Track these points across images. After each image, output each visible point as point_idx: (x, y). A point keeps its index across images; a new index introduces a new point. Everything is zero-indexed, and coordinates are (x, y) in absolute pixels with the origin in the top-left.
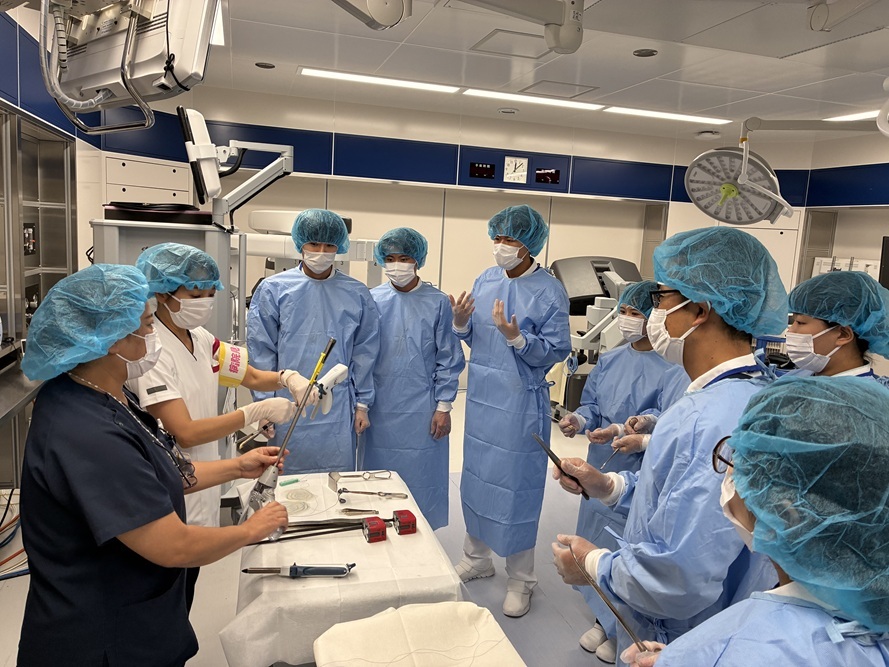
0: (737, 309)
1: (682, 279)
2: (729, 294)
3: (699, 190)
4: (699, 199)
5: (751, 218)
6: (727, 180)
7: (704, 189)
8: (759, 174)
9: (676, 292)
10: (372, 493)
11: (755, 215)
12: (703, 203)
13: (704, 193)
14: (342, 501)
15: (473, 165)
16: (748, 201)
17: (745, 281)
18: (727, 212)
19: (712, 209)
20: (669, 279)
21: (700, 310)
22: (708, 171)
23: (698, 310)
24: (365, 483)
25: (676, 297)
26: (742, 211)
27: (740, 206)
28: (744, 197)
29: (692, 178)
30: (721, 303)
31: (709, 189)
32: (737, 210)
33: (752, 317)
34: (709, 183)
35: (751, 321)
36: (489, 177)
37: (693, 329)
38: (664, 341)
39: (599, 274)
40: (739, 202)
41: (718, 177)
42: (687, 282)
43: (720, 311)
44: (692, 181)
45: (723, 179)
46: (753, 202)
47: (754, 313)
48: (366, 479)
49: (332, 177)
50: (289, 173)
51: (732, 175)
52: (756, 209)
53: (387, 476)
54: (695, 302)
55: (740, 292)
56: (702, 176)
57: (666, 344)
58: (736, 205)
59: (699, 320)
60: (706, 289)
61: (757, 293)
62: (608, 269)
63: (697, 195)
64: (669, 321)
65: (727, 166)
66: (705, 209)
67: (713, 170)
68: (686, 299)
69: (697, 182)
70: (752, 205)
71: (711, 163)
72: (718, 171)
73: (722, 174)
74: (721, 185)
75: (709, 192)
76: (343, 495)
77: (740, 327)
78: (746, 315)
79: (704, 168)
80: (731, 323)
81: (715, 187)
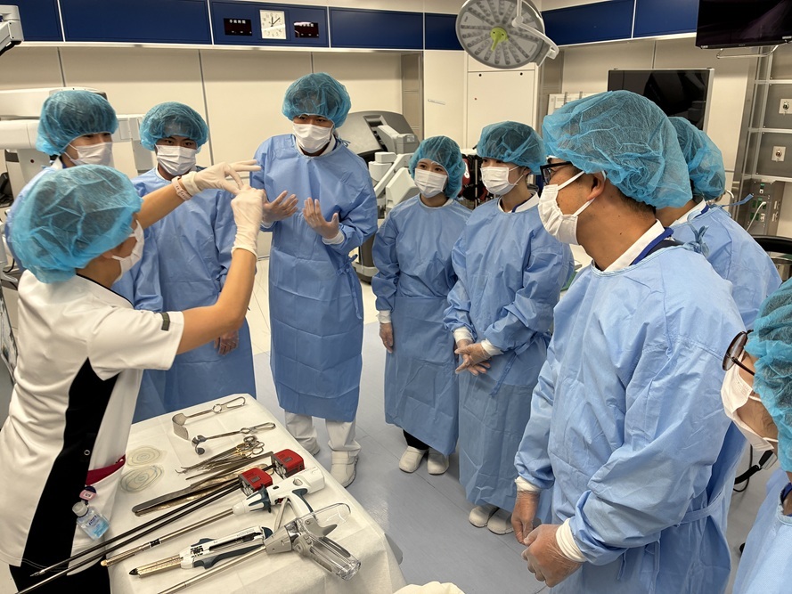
0: (634, 178)
1: (573, 148)
2: (624, 162)
3: (469, 36)
4: (469, 45)
5: (518, 61)
6: (496, 24)
7: (475, 35)
8: (528, 16)
9: (569, 164)
10: (235, 433)
11: (522, 58)
12: (474, 49)
13: (474, 39)
14: (201, 452)
15: (226, 21)
16: (516, 45)
17: (641, 148)
18: (496, 57)
19: (482, 55)
20: (559, 149)
21: (595, 181)
22: (478, 15)
23: (592, 183)
24: (218, 417)
25: (568, 169)
26: (510, 55)
27: (508, 50)
28: (512, 41)
29: (463, 23)
30: (616, 173)
31: (480, 34)
32: (505, 54)
33: (651, 187)
34: (479, 28)
35: (651, 191)
36: (247, 33)
37: (588, 204)
38: (557, 219)
39: (374, 129)
40: (507, 46)
41: (487, 21)
42: (578, 151)
43: (616, 182)
44: (463, 27)
45: (492, 23)
46: (520, 45)
47: (653, 184)
48: (217, 413)
49: (64, 44)
50: (18, 42)
51: (501, 18)
52: (523, 52)
53: (240, 402)
54: (588, 172)
55: (636, 159)
56: (472, 20)
57: (558, 223)
58: (504, 49)
59: (596, 192)
60: (599, 156)
61: (655, 160)
62: (380, 123)
63: (467, 41)
64: (561, 197)
65: (497, 10)
66: (475, 55)
67: (483, 14)
68: (578, 171)
69: (468, 27)
70: (519, 48)
71: (481, 7)
72: (488, 15)
73: (492, 18)
74: (490, 29)
75: (479, 37)
76: (200, 446)
77: (640, 197)
78: (644, 185)
79: (474, 13)
80: (629, 194)
81: (485, 32)
